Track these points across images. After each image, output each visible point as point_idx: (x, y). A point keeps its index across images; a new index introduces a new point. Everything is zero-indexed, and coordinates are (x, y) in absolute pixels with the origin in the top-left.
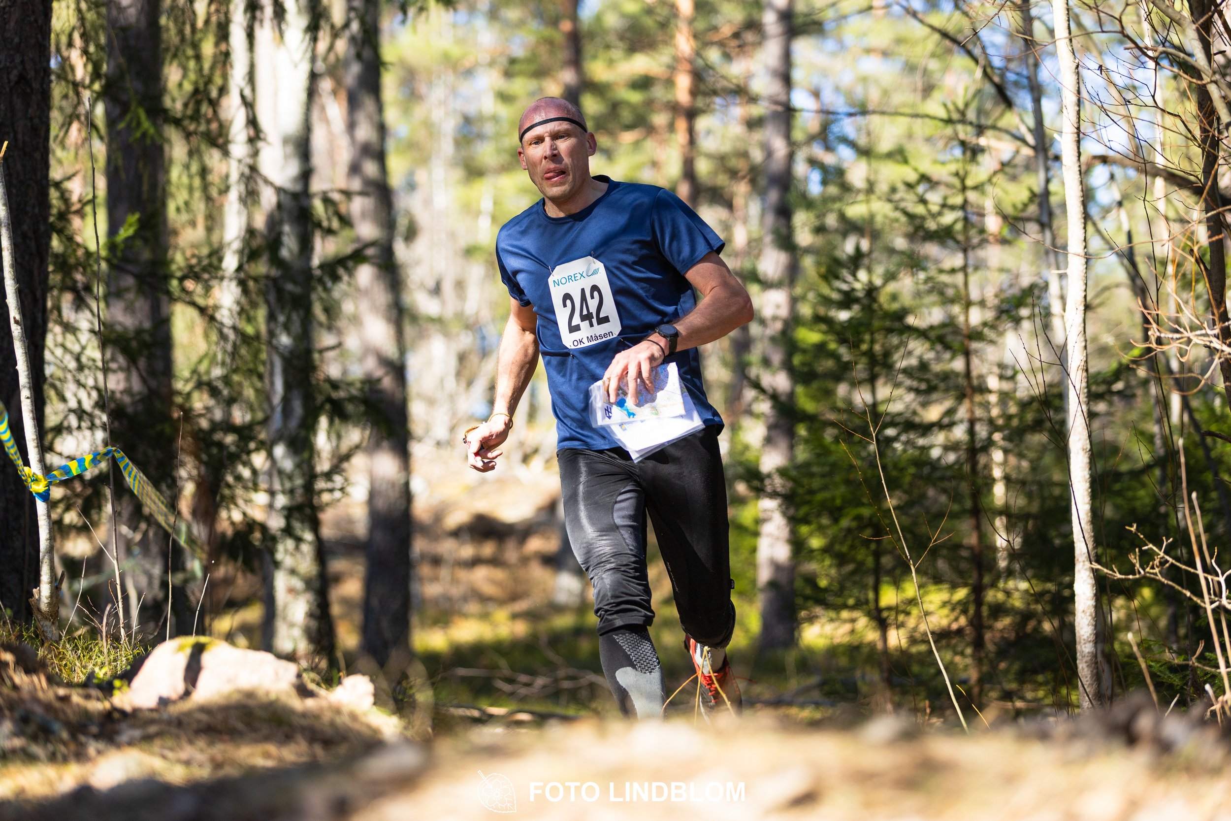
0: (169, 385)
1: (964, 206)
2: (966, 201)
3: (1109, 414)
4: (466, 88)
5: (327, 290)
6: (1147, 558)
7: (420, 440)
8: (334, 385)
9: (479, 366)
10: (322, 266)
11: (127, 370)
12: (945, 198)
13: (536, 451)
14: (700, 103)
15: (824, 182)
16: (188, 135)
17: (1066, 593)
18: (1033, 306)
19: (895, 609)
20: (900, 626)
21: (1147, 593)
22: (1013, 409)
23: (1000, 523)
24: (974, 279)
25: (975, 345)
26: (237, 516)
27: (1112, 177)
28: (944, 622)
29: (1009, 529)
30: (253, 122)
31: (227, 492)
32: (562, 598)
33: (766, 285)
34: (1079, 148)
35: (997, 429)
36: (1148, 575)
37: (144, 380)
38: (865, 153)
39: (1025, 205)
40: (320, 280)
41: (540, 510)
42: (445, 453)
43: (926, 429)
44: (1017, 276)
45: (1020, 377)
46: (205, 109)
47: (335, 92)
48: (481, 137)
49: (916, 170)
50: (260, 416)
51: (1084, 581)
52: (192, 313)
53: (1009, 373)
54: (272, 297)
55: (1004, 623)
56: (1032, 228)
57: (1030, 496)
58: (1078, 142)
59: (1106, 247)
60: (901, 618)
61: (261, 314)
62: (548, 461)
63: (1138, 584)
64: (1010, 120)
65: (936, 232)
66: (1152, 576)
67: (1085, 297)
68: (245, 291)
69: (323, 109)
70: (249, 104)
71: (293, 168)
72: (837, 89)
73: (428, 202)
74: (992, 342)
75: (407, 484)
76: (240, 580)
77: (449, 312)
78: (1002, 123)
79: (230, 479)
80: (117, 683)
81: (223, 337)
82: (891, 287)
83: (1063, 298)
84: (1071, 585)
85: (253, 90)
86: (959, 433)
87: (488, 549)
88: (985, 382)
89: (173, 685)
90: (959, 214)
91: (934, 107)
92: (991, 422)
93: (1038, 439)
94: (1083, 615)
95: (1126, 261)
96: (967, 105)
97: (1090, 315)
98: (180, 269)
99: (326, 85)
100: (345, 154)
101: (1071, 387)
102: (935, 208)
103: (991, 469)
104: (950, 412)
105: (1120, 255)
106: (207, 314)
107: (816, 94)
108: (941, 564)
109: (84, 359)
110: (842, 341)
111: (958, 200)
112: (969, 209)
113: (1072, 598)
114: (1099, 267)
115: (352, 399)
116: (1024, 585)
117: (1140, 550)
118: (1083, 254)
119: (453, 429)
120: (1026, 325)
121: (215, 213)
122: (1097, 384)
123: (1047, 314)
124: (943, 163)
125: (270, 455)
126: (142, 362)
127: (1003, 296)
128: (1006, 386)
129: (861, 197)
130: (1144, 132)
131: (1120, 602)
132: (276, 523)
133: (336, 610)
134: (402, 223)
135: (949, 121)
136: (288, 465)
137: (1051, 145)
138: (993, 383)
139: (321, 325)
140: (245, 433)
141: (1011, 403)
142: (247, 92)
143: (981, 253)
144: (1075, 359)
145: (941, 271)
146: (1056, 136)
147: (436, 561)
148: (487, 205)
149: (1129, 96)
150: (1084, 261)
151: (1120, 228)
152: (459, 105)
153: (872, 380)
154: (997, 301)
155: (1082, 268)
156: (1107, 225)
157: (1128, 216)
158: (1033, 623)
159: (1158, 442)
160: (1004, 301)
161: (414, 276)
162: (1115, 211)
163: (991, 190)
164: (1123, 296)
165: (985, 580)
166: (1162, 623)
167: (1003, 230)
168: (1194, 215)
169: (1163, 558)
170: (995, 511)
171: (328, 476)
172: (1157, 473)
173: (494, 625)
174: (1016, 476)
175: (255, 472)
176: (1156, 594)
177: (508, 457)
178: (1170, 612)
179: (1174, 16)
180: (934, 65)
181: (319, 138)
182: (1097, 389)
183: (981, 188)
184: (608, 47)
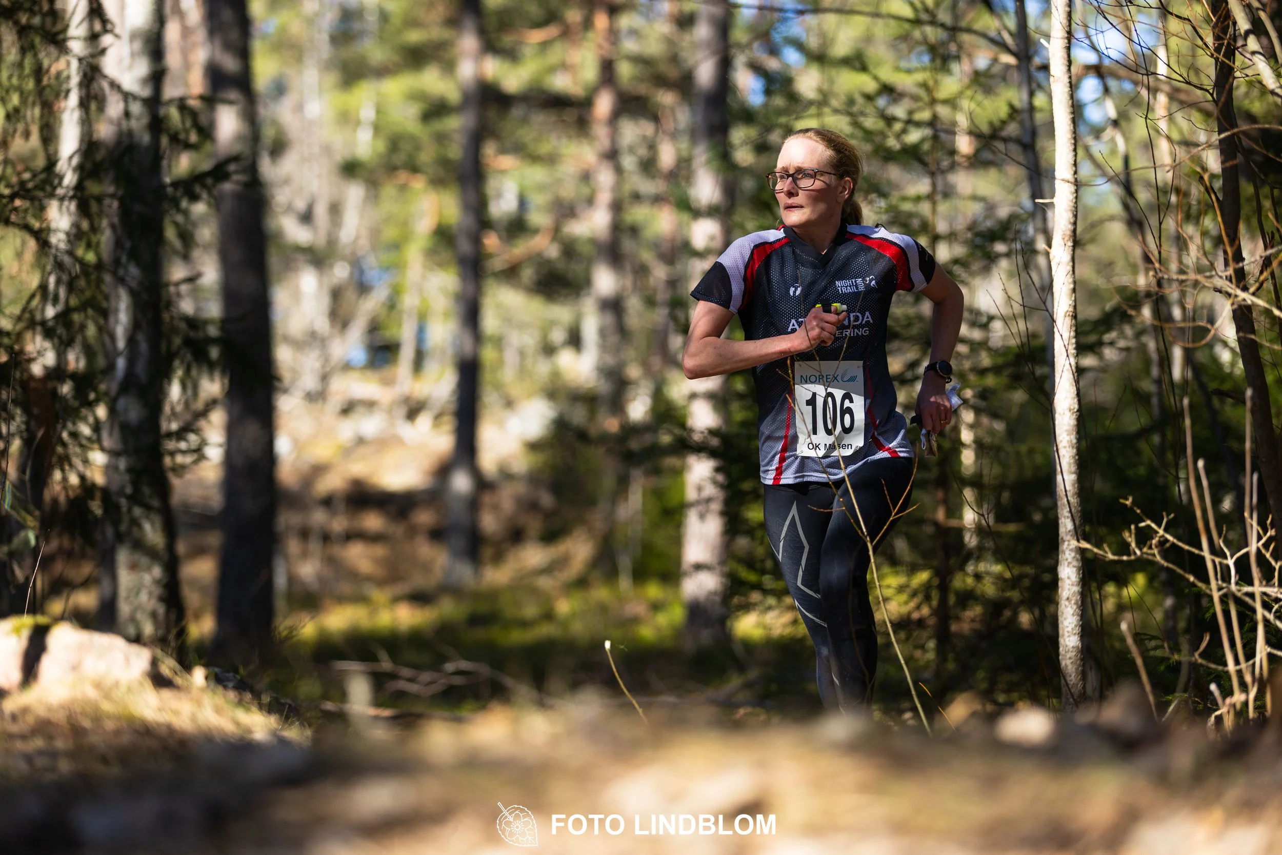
1: (933, 122)
2: (935, 117)
5: (183, 212)
6: (1144, 537)
7: (286, 391)
8: (190, 323)
10: (175, 184)
12: (910, 113)
13: (423, 405)
15: (768, 92)
16: (20, 29)
17: (1047, 577)
18: (1014, 240)
21: (1141, 579)
22: (986, 361)
23: (969, 494)
24: (942, 208)
26: (73, 479)
27: (1106, 90)
28: (905, 610)
29: (980, 502)
31: (61, 451)
33: (696, 213)
34: (1069, 56)
36: (1145, 556)
38: (819, 58)
39: (1004, 123)
40: (174, 199)
41: (430, 476)
42: (316, 406)
44: (994, 206)
45: (995, 325)
48: (362, 34)
49: (876, 78)
50: (101, 362)
51: (1069, 563)
52: (24, 238)
54: (118, 222)
55: (975, 611)
56: (1014, 149)
57: (1004, 465)
58: (1068, 49)
59: (1098, 172)
61: (105, 240)
62: (438, 417)
63: (1133, 567)
64: (989, 22)
65: (898, 152)
66: (1150, 557)
67: (1074, 231)
68: (84, 212)
71: (142, 68)
73: (299, 108)
75: (272, 443)
77: (320, 241)
78: (979, 25)
79: (65, 435)
83: (1047, 233)
84: (1054, 569)
90: (927, 132)
93: (1018, 396)
94: (1067, 603)
95: (1121, 189)
97: (1078, 251)
98: (8, 187)
100: (202, 53)
101: (1057, 336)
102: (898, 124)
103: (959, 433)
104: (913, 365)
105: (1115, 181)
106: (41, 237)
108: (901, 545)
111: (925, 115)
112: (939, 126)
113: (1054, 583)
114: (1089, 197)
116: (997, 568)
117: (1137, 528)
118: (1072, 180)
119: (325, 378)
120: (1004, 264)
121: (51, 121)
122: (1087, 333)
123: (1029, 251)
124: (909, 72)
125: (114, 408)
127: (976, 228)
128: (978, 335)
129: (813, 110)
131: (1110, 588)
133: (188, 591)
134: (268, 133)
135: (916, 22)
136: (136, 418)
137: (1037, 52)
139: (176, 252)
140: (84, 382)
141: (984, 356)
143: (951, 178)
144: (1062, 303)
145: (904, 199)
146: (1043, 41)
147: (305, 534)
148: (367, 113)
150: (1072, 188)
151: (1115, 152)
154: (969, 235)
155: (1072, 197)
156: (1098, 148)
157: (1127, 139)
158: (1007, 613)
159: (1155, 401)
160: (978, 234)
161: (281, 197)
162: (1109, 132)
163: (965, 104)
164: (1117, 231)
165: (952, 561)
166: (1159, 615)
167: (977, 152)
168: (1202, 137)
169: (1163, 536)
170: (965, 482)
171: (180, 434)
172: (1156, 439)
173: (374, 611)
174: (988, 440)
175: (97, 427)
176: (1151, 580)
177: (390, 411)
178: (1169, 602)
181: (172, 32)
182: (1089, 339)
183: (953, 102)
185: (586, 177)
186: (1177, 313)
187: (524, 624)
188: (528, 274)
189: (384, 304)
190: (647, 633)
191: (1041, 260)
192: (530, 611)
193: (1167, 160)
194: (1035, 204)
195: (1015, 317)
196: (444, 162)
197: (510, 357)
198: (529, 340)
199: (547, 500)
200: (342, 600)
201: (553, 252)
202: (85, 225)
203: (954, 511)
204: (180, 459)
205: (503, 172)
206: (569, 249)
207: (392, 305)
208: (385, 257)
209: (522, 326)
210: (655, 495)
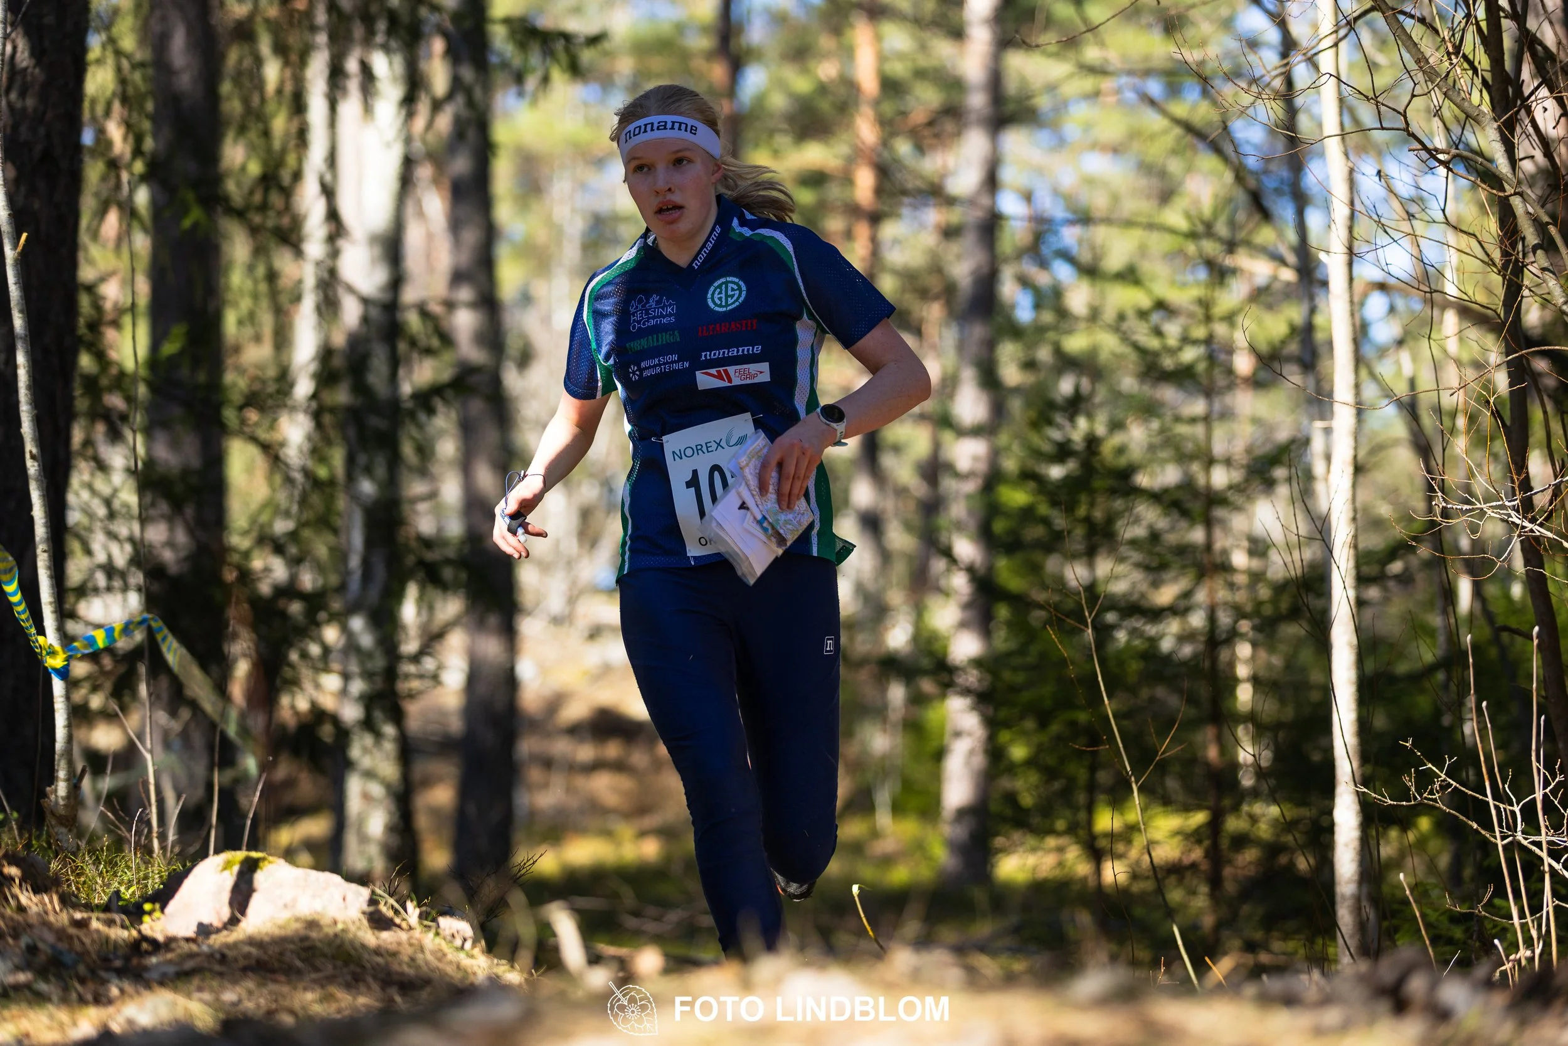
0: (219, 539)
1: (1209, 341)
2: (1210, 335)
3: (1382, 602)
4: (598, 179)
5: (420, 427)
6: (1424, 780)
7: (528, 614)
8: (427, 543)
9: (605, 525)
10: (413, 397)
11: (170, 520)
12: (1186, 330)
14: (886, 205)
15: (1038, 306)
16: (254, 231)
17: (1324, 822)
19: (1112, 836)
20: (1120, 857)
21: (1424, 823)
22: (1264, 593)
23: (1244, 732)
24: (1218, 431)
25: (1219, 512)
26: (303, 705)
27: (1392, 310)
28: (1174, 854)
29: (1255, 740)
30: (333, 215)
33: (962, 432)
34: (1350, 273)
35: (1245, 616)
36: (1425, 801)
37: (191, 532)
38: (1091, 271)
39: (1283, 342)
40: (412, 414)
42: (561, 631)
43: (1156, 614)
44: (1273, 428)
45: (1272, 553)
46: (276, 199)
47: (436, 181)
49: (1150, 294)
50: (334, 580)
51: (1347, 807)
52: (253, 451)
53: (1261, 547)
54: (352, 432)
55: (1249, 856)
56: (1293, 371)
57: (1282, 701)
58: (1350, 264)
59: (1383, 394)
60: (1121, 847)
61: (338, 454)
63: (1413, 812)
64: (1266, 235)
65: (1174, 371)
66: (1431, 803)
67: (1355, 457)
68: (319, 425)
69: (419, 203)
70: (328, 192)
71: (380, 275)
72: (1056, 192)
73: (546, 319)
74: (1240, 510)
75: (512, 670)
76: (305, 782)
78: (1257, 239)
79: (294, 656)
80: (147, 907)
81: (289, 480)
82: (1117, 439)
83: (1328, 458)
84: (1330, 812)
85: (335, 176)
86: (1197, 620)
87: (612, 750)
88: (1229, 559)
89: (216, 910)
90: (1203, 350)
91: (1175, 217)
92: (1236, 607)
93: (1292, 630)
94: (1344, 849)
95: (1406, 413)
96: (1214, 217)
97: (1359, 478)
98: (238, 395)
99: (424, 172)
100: (444, 258)
101: (1334, 567)
102: (1172, 342)
103: (1234, 668)
104: (1187, 595)
105: (1399, 405)
106: (272, 452)
107: (1028, 197)
108: (1172, 784)
109: (116, 504)
110: (1054, 503)
111: (1200, 332)
112: (1215, 346)
113: (1330, 829)
114: (1371, 420)
115: (448, 561)
116: (1274, 810)
117: (1417, 771)
118: (1354, 403)
119: (572, 600)
120: (1283, 490)
121: (284, 327)
122: (1367, 564)
123: (1307, 477)
124: (1184, 287)
125: (345, 629)
126: (189, 511)
127: (1254, 453)
128: (1256, 564)
129: (1082, 326)
130: (1431, 253)
132: (351, 713)
133: (422, 822)
134: (513, 345)
135: (1192, 235)
136: (367, 640)
137: (1316, 267)
138: (1240, 559)
139: (411, 468)
140: (315, 602)
141: (1262, 586)
142: (328, 178)
143: (1228, 399)
144: (1342, 533)
145: (1178, 420)
146: (1322, 256)
147: (548, 763)
149: (1414, 209)
150: (1355, 412)
151: (1400, 374)
152: (588, 201)
153: (1090, 554)
154: (1246, 460)
155: (1352, 421)
156: (1385, 369)
158: (1283, 859)
159: (1441, 639)
162: (1395, 351)
163: (1243, 321)
164: (1402, 456)
165: (1226, 804)
166: (1442, 863)
167: (1256, 371)
168: (1492, 358)
169: (1444, 780)
170: (1239, 718)
171: (416, 658)
172: (1440, 677)
173: (618, 847)
174: (1262, 673)
175: (326, 649)
176: (1436, 824)
178: (1452, 848)
179: (1470, 111)
180: (1175, 166)
181: (414, 237)
182: (1370, 570)
183: (1230, 318)
184: (771, 133)
186: (1464, 542)
190: (902, 873)
193: (1452, 382)
194: (1314, 428)
195: (1289, 546)
200: (583, 832)
202: (319, 440)
203: (1227, 747)
204: (415, 684)
210: (914, 728)
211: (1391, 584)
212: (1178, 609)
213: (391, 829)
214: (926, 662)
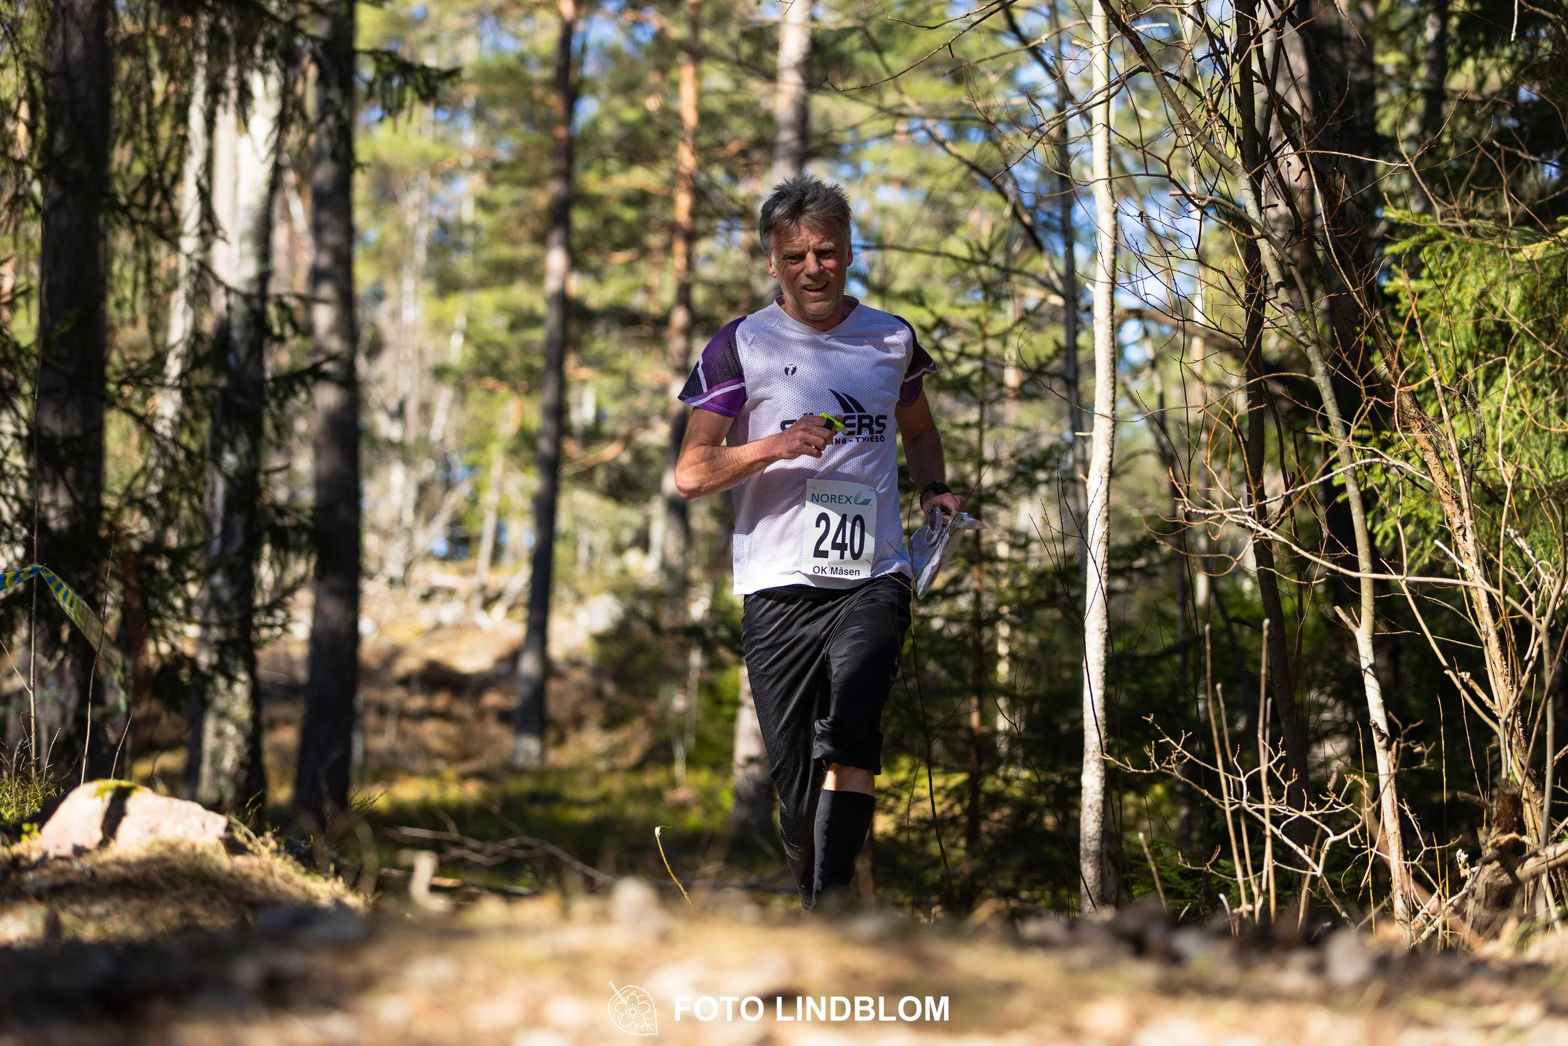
0: (98, 499)
1: (984, 356)
2: (985, 351)
3: (1129, 591)
4: (444, 193)
5: (281, 406)
6: (1163, 752)
7: (371, 576)
8: (281, 511)
9: (442, 500)
10: (275, 379)
11: (51, 481)
12: (963, 346)
13: (498, 596)
14: (701, 225)
16: (135, 226)
17: (1072, 784)
18: (1053, 469)
19: (887, 793)
20: (890, 811)
21: (1159, 789)
22: (1024, 581)
23: (1002, 702)
24: (989, 436)
25: (987, 508)
26: (164, 648)
27: (1147, 334)
28: (938, 810)
29: (1012, 709)
31: (155, 622)
32: (521, 760)
34: (1112, 300)
35: (1008, 603)
36: (1164, 770)
37: (72, 494)
38: (881, 291)
39: (1050, 359)
40: (274, 394)
41: (500, 661)
42: (398, 592)
44: (1037, 436)
45: (1034, 547)
46: (158, 199)
47: (299, 189)
48: (459, 247)
49: (932, 313)
50: (198, 539)
51: (1093, 773)
52: (127, 421)
53: (1022, 541)
54: (218, 411)
55: (1003, 812)
56: (1057, 385)
57: (1036, 677)
58: (1112, 294)
59: (1134, 409)
60: (891, 802)
61: (205, 426)
62: (511, 608)
63: (1152, 779)
64: (1041, 264)
65: (952, 382)
66: (1168, 772)
67: (1111, 463)
68: (188, 401)
69: (286, 206)
70: (205, 195)
71: (250, 269)
73: (395, 315)
74: (1006, 506)
75: (354, 625)
76: (164, 721)
77: (411, 438)
78: (1030, 268)
79: (161, 608)
80: (26, 827)
83: (1086, 464)
84: (1077, 777)
85: (211, 181)
86: (964, 603)
87: (441, 701)
88: (995, 549)
89: (89, 833)
90: (978, 364)
91: (956, 246)
92: (998, 592)
93: (1050, 615)
94: (1089, 810)
95: (1156, 427)
96: (992, 247)
97: (1113, 482)
98: (117, 373)
99: (290, 177)
100: (307, 257)
101: (1090, 561)
102: (951, 356)
103: (996, 645)
104: (956, 581)
105: (1151, 419)
106: (145, 423)
108: (937, 747)
111: (977, 349)
112: (988, 359)
113: (1078, 790)
114: (1125, 432)
115: (299, 528)
116: (1025, 774)
117: (1157, 744)
118: (1110, 416)
119: (408, 566)
120: (1043, 490)
121: (160, 311)
122: (1117, 558)
123: (1068, 480)
124: (963, 308)
125: (208, 585)
126: (70, 475)
127: (1019, 456)
128: (1017, 555)
130: (1185, 288)
131: (1130, 798)
132: (207, 658)
133: (269, 759)
134: (366, 334)
136: (226, 595)
137: (1082, 295)
138: (1003, 550)
139: (270, 442)
140: (178, 557)
141: (1022, 575)
142: (204, 182)
143: (998, 408)
144: (1097, 530)
145: (956, 426)
146: (1088, 285)
147: (382, 711)
148: (460, 321)
149: (1170, 247)
150: (1110, 424)
151: (1151, 390)
152: (436, 210)
154: (1013, 462)
155: (1109, 431)
156: (1138, 387)
157: (1162, 377)
158: (1033, 816)
159: (1180, 626)
160: (1021, 461)
161: (375, 394)
162: (1147, 372)
163: (1014, 340)
164: (1150, 465)
165: (984, 766)
166: (1174, 824)
167: (1023, 384)
168: (1234, 381)
169: (1180, 752)
170: (999, 691)
171: (268, 610)
172: (1178, 659)
173: (443, 787)
174: (1022, 653)
175: (188, 602)
176: (1171, 791)
177: (467, 601)
178: (1184, 811)
179: (1225, 162)
180: (957, 199)
181: (280, 237)
182: (1120, 564)
183: (1003, 337)
184: (603, 157)
185: (662, 390)
186: (1202, 543)
187: (582, 804)
188: (600, 477)
189: (466, 500)
190: (694, 819)
191: (1080, 490)
192: (588, 794)
193: (1200, 401)
194: (1075, 437)
195: (1053, 540)
196: (530, 371)
197: (583, 553)
198: (601, 540)
199: (609, 689)
200: (412, 774)
201: (626, 458)
202: (188, 414)
203: (987, 718)
204: (265, 633)
205: (584, 382)
206: (640, 457)
207: (474, 501)
208: (470, 457)
209: (593, 528)
210: (710, 689)
211: (1136, 577)
212: (948, 594)
213: (241, 765)
214: (724, 633)
